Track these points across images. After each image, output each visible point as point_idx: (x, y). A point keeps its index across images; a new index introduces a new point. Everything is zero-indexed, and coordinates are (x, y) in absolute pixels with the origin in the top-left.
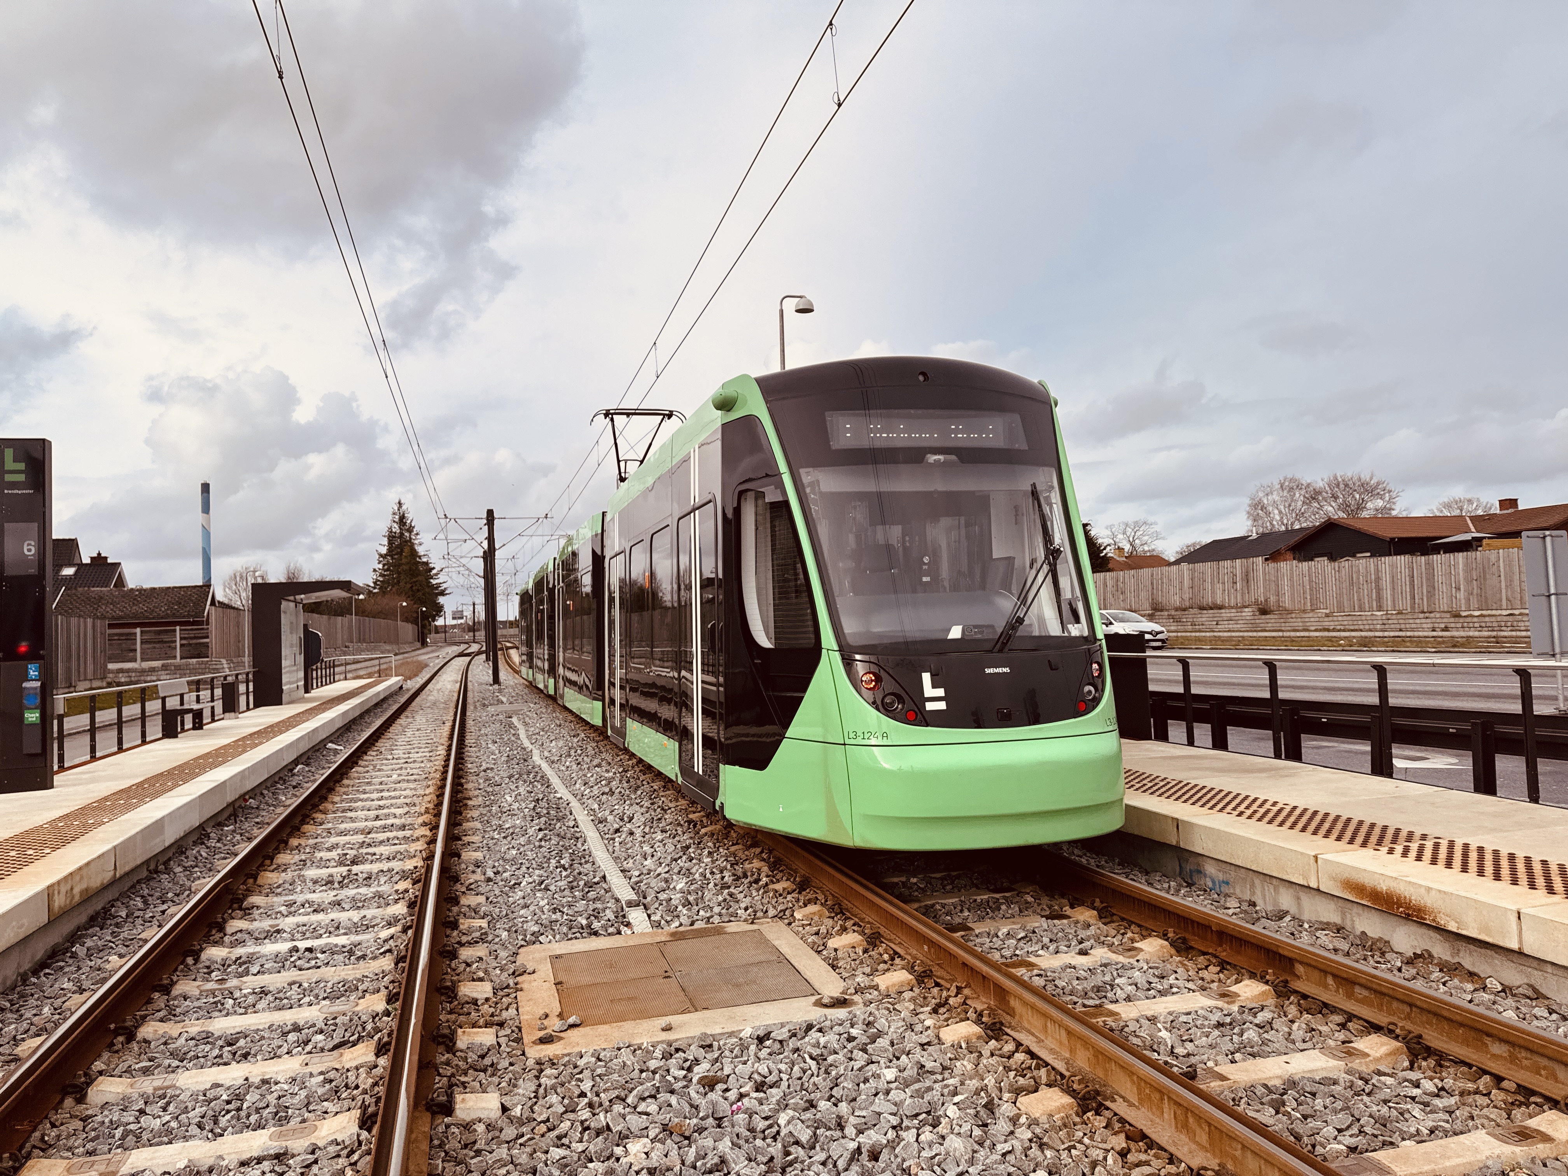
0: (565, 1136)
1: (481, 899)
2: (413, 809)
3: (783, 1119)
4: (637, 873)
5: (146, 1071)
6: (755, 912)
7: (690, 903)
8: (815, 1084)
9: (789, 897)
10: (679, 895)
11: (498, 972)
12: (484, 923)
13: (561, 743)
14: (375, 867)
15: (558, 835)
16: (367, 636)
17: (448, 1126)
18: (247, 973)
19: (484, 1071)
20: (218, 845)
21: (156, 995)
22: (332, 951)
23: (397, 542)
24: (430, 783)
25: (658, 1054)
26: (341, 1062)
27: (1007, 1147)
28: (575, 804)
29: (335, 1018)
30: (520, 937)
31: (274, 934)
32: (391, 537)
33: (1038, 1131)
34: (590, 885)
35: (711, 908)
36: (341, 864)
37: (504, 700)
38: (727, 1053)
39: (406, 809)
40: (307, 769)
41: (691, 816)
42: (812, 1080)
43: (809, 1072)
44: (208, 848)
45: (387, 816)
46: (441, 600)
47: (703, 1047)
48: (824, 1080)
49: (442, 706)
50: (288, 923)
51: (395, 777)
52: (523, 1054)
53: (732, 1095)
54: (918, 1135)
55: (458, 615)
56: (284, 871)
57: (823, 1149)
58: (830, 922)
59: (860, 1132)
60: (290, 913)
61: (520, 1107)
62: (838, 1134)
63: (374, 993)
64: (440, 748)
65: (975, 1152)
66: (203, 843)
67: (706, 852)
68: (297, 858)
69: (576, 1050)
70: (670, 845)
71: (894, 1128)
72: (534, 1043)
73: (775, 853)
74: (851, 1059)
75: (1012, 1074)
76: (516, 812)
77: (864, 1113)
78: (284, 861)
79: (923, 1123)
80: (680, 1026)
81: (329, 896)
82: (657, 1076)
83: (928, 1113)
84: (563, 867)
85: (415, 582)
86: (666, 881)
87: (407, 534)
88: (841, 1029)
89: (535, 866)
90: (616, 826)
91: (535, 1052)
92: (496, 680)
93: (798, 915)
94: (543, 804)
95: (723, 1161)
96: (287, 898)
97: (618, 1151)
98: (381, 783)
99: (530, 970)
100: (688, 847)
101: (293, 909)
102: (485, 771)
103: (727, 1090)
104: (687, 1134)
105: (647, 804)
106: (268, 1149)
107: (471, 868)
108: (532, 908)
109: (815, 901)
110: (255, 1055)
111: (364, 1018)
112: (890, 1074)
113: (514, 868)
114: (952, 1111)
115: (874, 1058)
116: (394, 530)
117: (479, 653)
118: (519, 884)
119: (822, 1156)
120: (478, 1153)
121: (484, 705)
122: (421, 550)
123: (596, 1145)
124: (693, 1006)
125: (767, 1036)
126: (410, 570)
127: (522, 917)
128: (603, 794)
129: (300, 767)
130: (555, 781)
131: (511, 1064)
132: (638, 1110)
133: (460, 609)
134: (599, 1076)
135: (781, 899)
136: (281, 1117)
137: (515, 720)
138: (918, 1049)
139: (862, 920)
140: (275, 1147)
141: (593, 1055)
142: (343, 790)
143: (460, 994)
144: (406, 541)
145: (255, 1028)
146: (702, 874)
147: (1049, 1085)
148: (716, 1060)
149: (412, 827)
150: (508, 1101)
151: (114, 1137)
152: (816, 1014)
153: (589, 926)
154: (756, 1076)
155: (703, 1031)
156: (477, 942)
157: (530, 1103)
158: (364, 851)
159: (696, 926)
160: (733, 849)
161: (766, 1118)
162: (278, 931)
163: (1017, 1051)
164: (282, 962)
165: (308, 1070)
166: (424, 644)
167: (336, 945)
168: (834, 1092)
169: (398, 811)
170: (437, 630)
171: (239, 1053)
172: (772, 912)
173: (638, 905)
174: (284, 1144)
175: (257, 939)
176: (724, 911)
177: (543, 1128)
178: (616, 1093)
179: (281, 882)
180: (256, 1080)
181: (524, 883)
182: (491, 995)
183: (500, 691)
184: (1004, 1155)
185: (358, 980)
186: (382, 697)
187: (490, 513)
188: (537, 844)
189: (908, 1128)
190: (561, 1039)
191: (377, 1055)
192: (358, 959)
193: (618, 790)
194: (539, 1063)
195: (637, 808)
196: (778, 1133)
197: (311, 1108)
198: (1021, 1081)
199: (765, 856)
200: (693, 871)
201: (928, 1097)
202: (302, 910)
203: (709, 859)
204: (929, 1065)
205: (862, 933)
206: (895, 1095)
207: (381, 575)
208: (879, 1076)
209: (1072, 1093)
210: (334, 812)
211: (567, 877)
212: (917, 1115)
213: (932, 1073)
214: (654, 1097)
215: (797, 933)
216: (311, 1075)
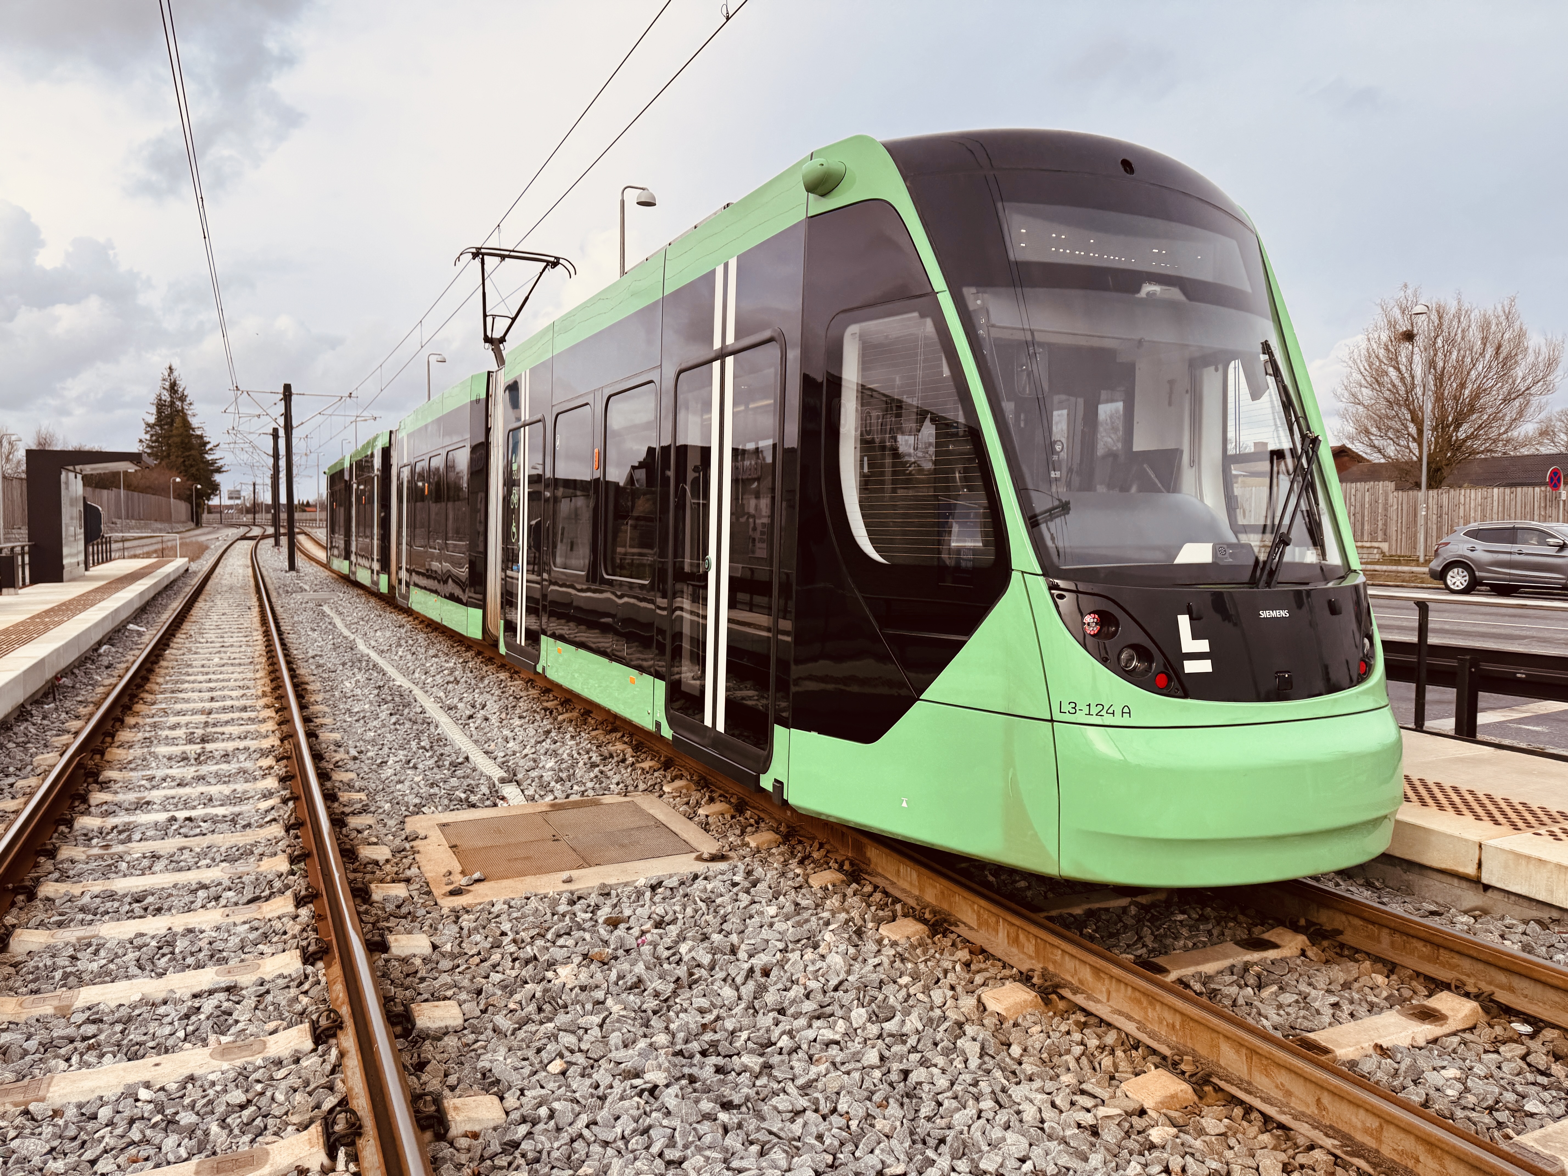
0: (498, 964)
1: (352, 775)
2: (248, 692)
3: (684, 948)
4: (502, 754)
5: (60, 925)
6: (626, 786)
7: (562, 780)
8: (706, 921)
9: (656, 774)
10: (550, 773)
11: (390, 837)
12: (362, 796)
13: (388, 634)
14: (230, 746)
15: (410, 720)
16: (136, 514)
17: (387, 961)
18: (129, 840)
19: (405, 917)
20: (45, 722)
21: (42, 859)
22: (214, 820)
23: (168, 411)
24: (258, 667)
25: (564, 900)
26: (261, 913)
27: (877, 961)
28: (417, 692)
29: (240, 878)
30: (403, 809)
31: (143, 805)
32: (160, 406)
33: (899, 949)
34: (455, 765)
35: (584, 784)
36: (190, 742)
37: (307, 588)
38: (625, 899)
39: (242, 692)
40: (113, 650)
41: (545, 704)
42: (703, 918)
43: (700, 912)
44: (34, 724)
45: (224, 698)
46: (217, 477)
47: (601, 895)
48: (715, 917)
49: (241, 591)
50: (156, 795)
51: (216, 660)
52: (436, 904)
53: (636, 932)
54: (802, 956)
55: (235, 495)
56: (130, 747)
57: (721, 970)
58: (699, 795)
59: (751, 956)
60: (154, 787)
61: (449, 945)
62: (732, 958)
63: (271, 856)
64: (255, 633)
65: (851, 965)
66: (27, 720)
67: (568, 736)
68: (140, 735)
69: (487, 900)
70: (531, 730)
71: (781, 951)
72: (445, 895)
73: (635, 737)
74: (737, 900)
75: (873, 908)
76: (361, 697)
77: (753, 942)
78: (127, 739)
79: (806, 946)
80: (578, 879)
81: (189, 772)
82: (567, 918)
83: (809, 938)
84: (424, 748)
85: (188, 456)
86: (535, 761)
87: (178, 403)
88: (725, 877)
89: (396, 746)
90: (468, 713)
91: (448, 904)
92: (292, 566)
93: (666, 789)
94: (386, 690)
95: (640, 981)
96: (144, 773)
97: (550, 975)
98: (203, 666)
99: (422, 835)
100: (548, 732)
101: (154, 783)
102: (313, 657)
103: (629, 929)
104: (606, 960)
105: (498, 692)
106: (218, 983)
107: (332, 747)
108: (407, 783)
109: (680, 777)
110: (170, 909)
111: (270, 877)
112: (772, 910)
113: (376, 748)
114: (828, 936)
115: (756, 899)
116: (163, 398)
117: (264, 537)
118: (386, 762)
119: (722, 975)
120: (423, 980)
121: (287, 592)
122: (194, 422)
123: (527, 972)
124: (586, 862)
125: (660, 884)
126: (182, 442)
127: (399, 791)
128: (448, 683)
129: (105, 647)
130: (391, 671)
131: (428, 913)
132: (558, 944)
133: (238, 488)
134: (516, 919)
135: (648, 777)
136: (217, 957)
137: (325, 608)
138: (793, 891)
139: (727, 792)
140: (225, 981)
141: (504, 903)
142: (163, 671)
143: (361, 856)
144: (178, 411)
145: (160, 887)
146: (569, 755)
147: (905, 915)
148: (615, 906)
149: (253, 709)
150: (436, 940)
151: (53, 978)
152: (701, 868)
153: (467, 799)
154: (655, 916)
155: (601, 881)
156: (360, 813)
157: (457, 942)
158: (209, 730)
159: (572, 798)
160: (594, 733)
161: (668, 949)
162: (148, 803)
163: (875, 891)
164: (164, 830)
165: (230, 920)
166: (198, 524)
167: (217, 816)
168: (724, 926)
169: (234, 694)
170: (210, 510)
171: (151, 908)
172: (642, 786)
173: (511, 781)
174: (234, 978)
175: (127, 810)
176: (597, 786)
177: (477, 959)
178: (537, 930)
179: (130, 758)
180: (179, 929)
181: (390, 762)
182: (389, 856)
183: (298, 578)
184: (875, 966)
185: (252, 845)
186: (172, 578)
187: (287, 388)
188: (392, 727)
189: (793, 950)
190: (469, 891)
191: (297, 906)
192: (244, 827)
193: (463, 680)
194: (453, 910)
195: (488, 696)
196: (681, 959)
197: (246, 950)
198: (881, 913)
199: (626, 739)
200: (560, 752)
201: (806, 927)
202: (165, 785)
203: (573, 742)
204: (804, 903)
205: (729, 803)
206: (779, 926)
207: (148, 447)
208: (762, 913)
209: (924, 921)
210: (161, 693)
211: (431, 757)
212: (798, 941)
213: (807, 909)
214: (569, 934)
215: (669, 804)
216: (235, 924)
